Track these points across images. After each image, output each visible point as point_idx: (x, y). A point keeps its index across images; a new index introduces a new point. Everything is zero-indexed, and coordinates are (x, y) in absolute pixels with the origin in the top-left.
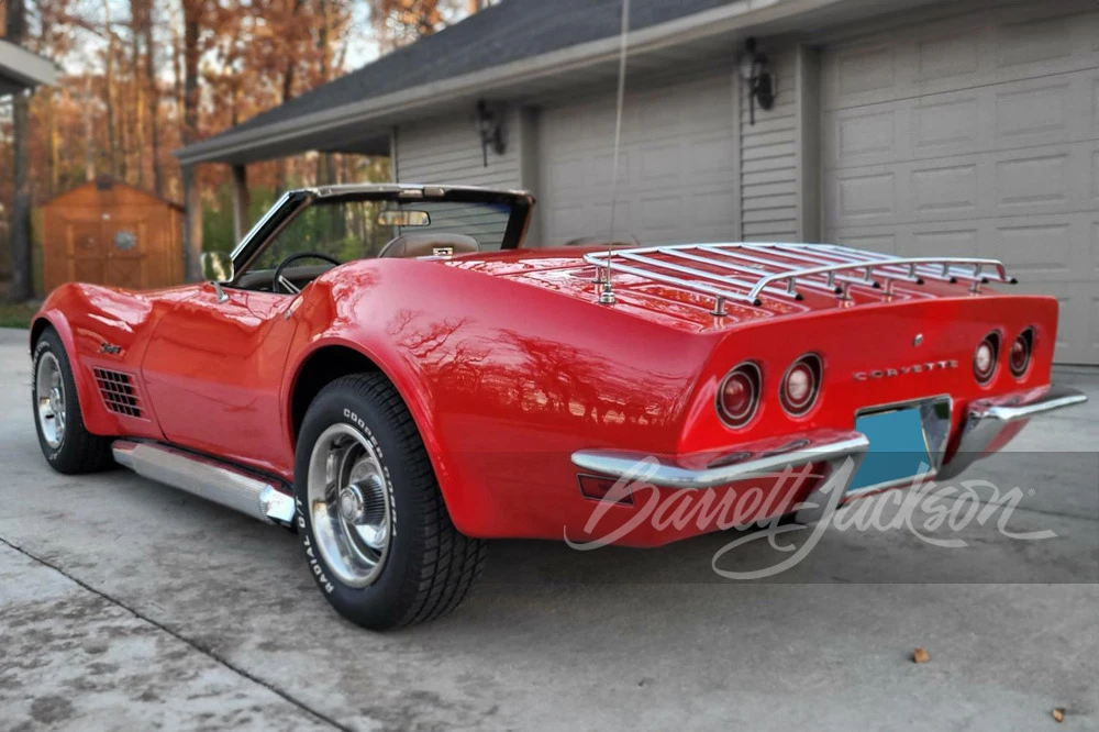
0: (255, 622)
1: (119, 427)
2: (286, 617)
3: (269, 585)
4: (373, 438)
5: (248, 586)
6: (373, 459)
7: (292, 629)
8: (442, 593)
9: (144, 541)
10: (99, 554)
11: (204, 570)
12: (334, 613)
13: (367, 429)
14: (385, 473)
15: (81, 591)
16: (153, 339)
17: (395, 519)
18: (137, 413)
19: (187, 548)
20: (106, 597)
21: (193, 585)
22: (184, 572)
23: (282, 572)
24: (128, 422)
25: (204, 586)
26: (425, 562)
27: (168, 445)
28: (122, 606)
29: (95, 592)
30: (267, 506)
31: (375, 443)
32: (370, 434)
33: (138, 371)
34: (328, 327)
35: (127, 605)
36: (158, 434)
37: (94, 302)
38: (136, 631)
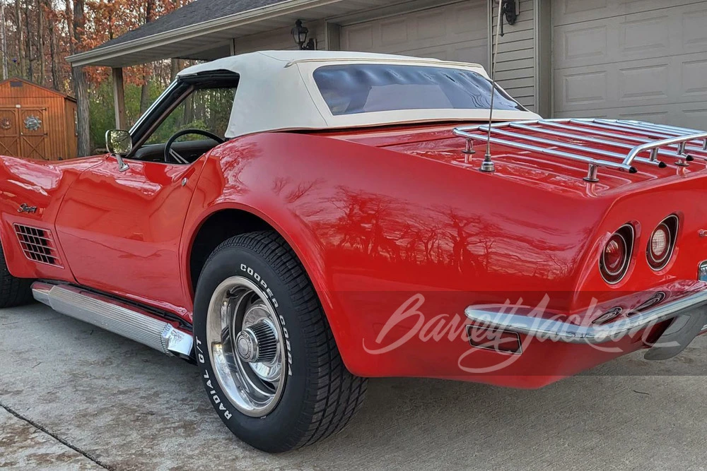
0: (165, 446)
1: (37, 272)
2: (190, 440)
3: (171, 408)
4: (268, 290)
5: (155, 410)
6: (267, 307)
7: (197, 452)
8: (331, 422)
9: (61, 368)
10: (24, 381)
11: (114, 394)
12: (231, 435)
13: (262, 282)
14: (280, 320)
15: (10, 418)
16: (65, 201)
17: (290, 361)
18: (52, 260)
19: (98, 374)
20: (32, 423)
21: (107, 410)
22: (98, 398)
23: (180, 396)
24: (44, 267)
25: (116, 411)
26: (318, 398)
27: (77, 286)
28: (47, 432)
29: (22, 418)
30: (168, 341)
31: (271, 294)
32: (266, 286)
33: (52, 227)
34: (219, 195)
35: (50, 432)
36: (69, 277)
37: (13, 171)
38: (60, 458)
